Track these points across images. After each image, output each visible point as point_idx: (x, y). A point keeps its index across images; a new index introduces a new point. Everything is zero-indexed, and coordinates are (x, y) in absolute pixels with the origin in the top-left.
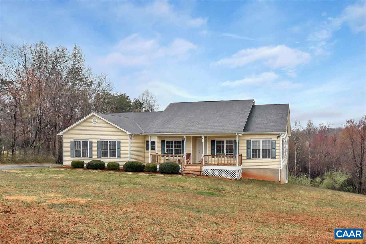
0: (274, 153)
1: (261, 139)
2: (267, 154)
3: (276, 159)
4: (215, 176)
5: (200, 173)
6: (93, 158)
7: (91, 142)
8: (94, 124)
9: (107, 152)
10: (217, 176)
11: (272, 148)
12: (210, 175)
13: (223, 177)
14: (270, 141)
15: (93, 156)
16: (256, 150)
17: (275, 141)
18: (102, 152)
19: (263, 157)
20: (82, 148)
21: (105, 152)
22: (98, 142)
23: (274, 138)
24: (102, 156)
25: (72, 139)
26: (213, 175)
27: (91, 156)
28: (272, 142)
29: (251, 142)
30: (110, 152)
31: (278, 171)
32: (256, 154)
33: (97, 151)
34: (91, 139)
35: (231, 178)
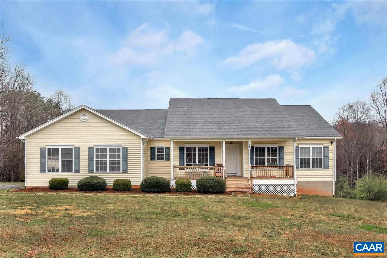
0: (326, 162)
1: (311, 145)
2: (318, 163)
3: (329, 169)
4: (266, 193)
5: (252, 190)
6: (81, 173)
7: (78, 150)
8: (84, 122)
9: (105, 164)
10: (269, 192)
11: (324, 156)
12: (259, 191)
13: (277, 194)
14: (322, 147)
15: (81, 171)
16: (305, 159)
17: (328, 148)
18: (97, 164)
19: (313, 167)
20: (62, 158)
21: (101, 164)
22: (91, 150)
23: (327, 144)
24: (97, 170)
25: (43, 146)
26: (263, 191)
27: (78, 171)
28: (324, 149)
29: (299, 148)
30: (111, 164)
31: (331, 184)
32: (304, 163)
33: (88, 163)
34: (77, 145)
35: (290, 195)
